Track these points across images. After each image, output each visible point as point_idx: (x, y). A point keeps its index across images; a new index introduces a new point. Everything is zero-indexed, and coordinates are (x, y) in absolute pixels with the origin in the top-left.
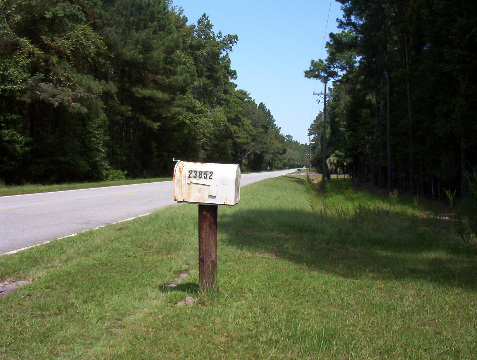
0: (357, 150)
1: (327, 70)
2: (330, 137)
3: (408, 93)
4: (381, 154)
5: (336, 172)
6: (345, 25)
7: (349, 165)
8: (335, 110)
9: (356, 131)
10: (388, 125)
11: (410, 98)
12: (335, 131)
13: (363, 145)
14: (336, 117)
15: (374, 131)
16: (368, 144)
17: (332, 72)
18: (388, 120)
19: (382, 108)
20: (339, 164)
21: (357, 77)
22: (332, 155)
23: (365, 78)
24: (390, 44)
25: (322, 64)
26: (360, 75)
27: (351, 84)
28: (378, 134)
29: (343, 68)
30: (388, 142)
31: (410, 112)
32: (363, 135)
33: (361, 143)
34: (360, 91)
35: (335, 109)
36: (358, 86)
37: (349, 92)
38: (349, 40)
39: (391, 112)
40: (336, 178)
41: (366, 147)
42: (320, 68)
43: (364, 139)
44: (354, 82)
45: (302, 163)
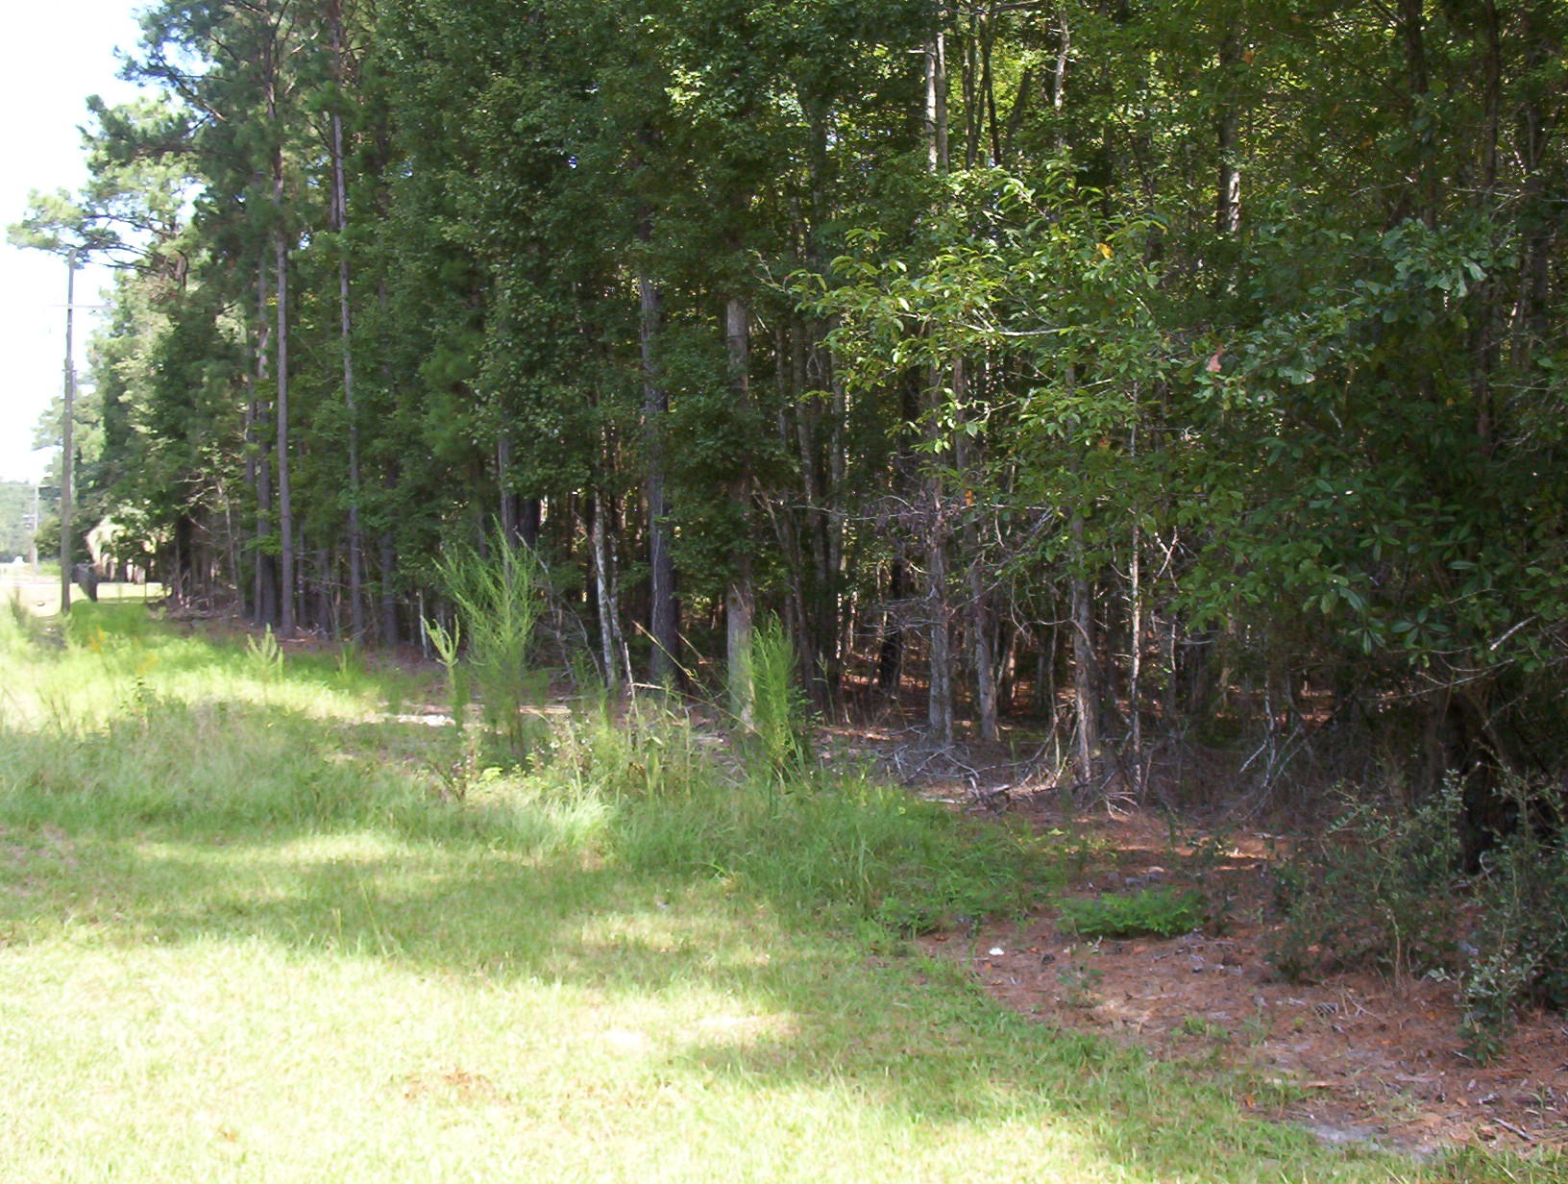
0: (183, 501)
1: (86, 224)
2: (105, 457)
3: (344, 313)
4: (262, 513)
5: (122, 577)
6: (145, 72)
7: (163, 551)
8: (120, 365)
9: (182, 436)
10: (282, 419)
11: (349, 331)
12: (118, 437)
13: (206, 483)
14: (123, 389)
15: (243, 435)
16: (224, 480)
17: (103, 233)
18: (282, 399)
19: (264, 360)
20: (128, 549)
21: (185, 253)
22: (107, 518)
23: (214, 258)
24: (292, 148)
25: (66, 204)
26: (197, 247)
27: (167, 277)
28: (254, 447)
29: (139, 222)
30: (282, 474)
31: (348, 376)
32: (205, 449)
33: (199, 476)
34: (195, 299)
35: (120, 361)
36: (192, 287)
37: (160, 302)
38: (157, 124)
39: (290, 374)
40: (115, 595)
41: (216, 491)
42: (62, 216)
43: (209, 463)
44: (178, 272)
45: (12, 544)
